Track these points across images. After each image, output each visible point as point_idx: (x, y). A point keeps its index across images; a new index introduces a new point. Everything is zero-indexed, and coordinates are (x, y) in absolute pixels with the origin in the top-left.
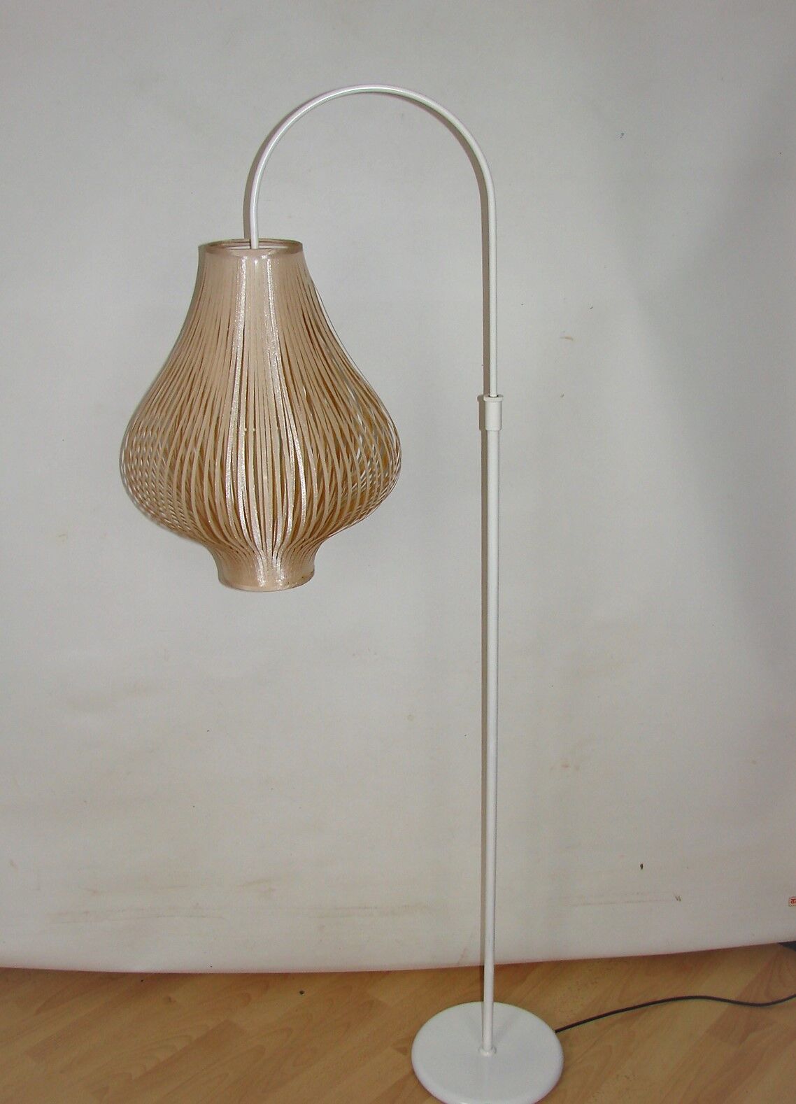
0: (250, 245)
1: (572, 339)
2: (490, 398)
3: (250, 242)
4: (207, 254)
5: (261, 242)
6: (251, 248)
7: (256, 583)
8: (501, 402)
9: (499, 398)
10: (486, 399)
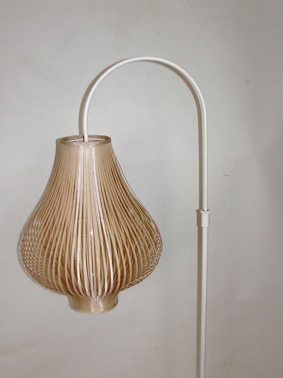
0: (84, 138)
1: (228, 176)
2: (204, 212)
3: (84, 137)
4: (62, 145)
5: (89, 136)
6: (84, 141)
7: (90, 310)
8: (209, 213)
9: (208, 212)
10: (202, 212)
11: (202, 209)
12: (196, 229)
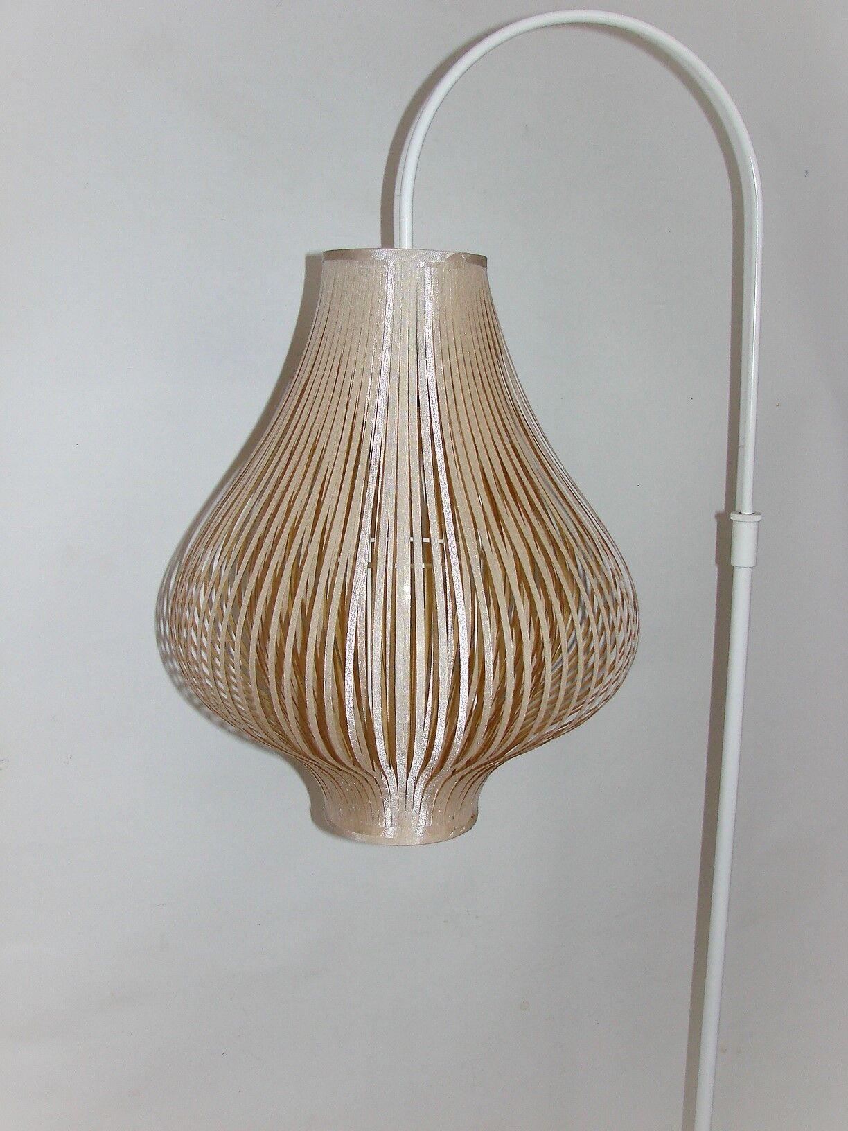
2: (743, 517)
8: (758, 520)
9: (758, 518)
10: (734, 517)
11: (737, 508)
12: (714, 570)
